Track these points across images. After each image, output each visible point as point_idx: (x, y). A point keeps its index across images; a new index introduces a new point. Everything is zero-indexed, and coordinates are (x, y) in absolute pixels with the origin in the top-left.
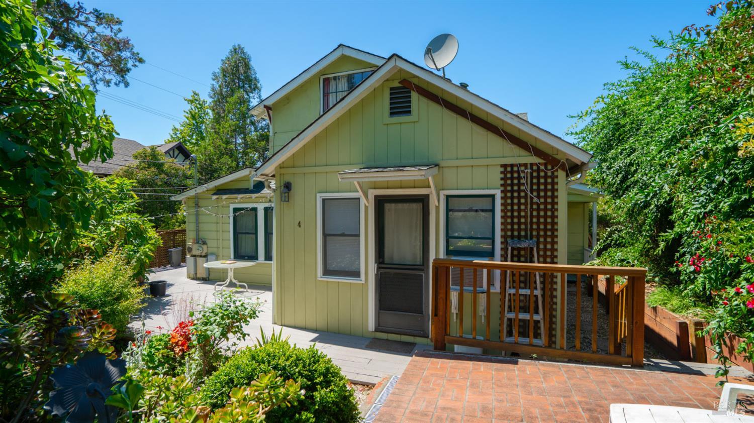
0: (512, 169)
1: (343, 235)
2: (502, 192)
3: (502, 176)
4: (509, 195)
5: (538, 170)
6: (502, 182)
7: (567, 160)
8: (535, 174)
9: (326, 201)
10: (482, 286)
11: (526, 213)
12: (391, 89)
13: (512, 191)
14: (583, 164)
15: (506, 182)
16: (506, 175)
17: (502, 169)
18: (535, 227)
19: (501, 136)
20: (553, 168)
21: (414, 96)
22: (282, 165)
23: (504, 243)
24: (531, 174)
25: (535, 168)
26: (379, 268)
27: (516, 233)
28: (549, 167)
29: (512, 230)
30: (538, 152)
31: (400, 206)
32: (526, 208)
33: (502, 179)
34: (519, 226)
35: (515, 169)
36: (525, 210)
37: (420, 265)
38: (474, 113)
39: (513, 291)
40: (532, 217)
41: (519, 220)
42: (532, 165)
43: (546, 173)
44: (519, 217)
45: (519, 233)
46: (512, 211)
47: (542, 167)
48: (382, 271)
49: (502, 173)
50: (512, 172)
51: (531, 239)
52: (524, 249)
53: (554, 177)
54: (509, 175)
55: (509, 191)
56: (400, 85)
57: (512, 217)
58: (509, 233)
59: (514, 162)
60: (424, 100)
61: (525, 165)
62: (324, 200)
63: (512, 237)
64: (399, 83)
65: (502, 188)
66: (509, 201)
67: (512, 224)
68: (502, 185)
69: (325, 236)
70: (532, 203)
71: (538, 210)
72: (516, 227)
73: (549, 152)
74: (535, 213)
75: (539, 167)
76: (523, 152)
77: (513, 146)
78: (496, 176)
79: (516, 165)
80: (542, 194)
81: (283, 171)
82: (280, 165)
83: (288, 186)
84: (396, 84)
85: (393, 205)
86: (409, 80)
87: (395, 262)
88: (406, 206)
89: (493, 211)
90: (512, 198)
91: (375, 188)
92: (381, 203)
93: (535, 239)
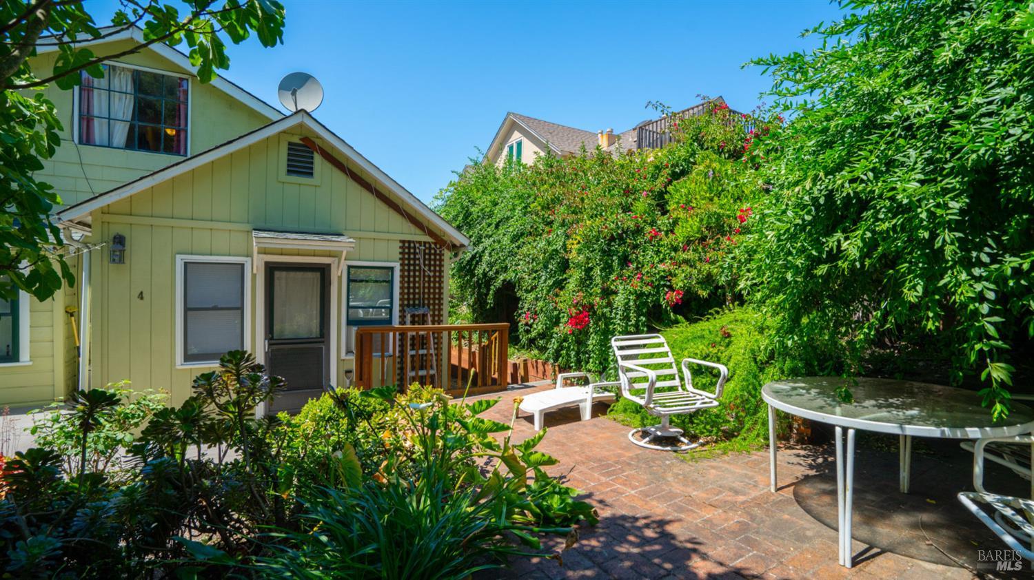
0: (409, 245)
1: (215, 308)
2: (401, 265)
3: (401, 250)
4: (406, 268)
5: (430, 248)
6: (401, 256)
7: (451, 242)
8: (427, 251)
9: (188, 265)
10: (388, 351)
11: (420, 284)
12: (290, 144)
13: (409, 265)
14: (462, 246)
15: (404, 256)
16: (404, 250)
17: (401, 245)
18: (426, 296)
19: (402, 214)
20: (440, 247)
21: (317, 158)
22: (106, 210)
23: (402, 311)
24: (424, 250)
25: (427, 246)
26: (270, 345)
27: (411, 302)
28: (438, 246)
29: (408, 299)
30: (431, 233)
31: (292, 274)
32: (420, 280)
33: (400, 253)
34: (414, 296)
35: (412, 245)
36: (419, 282)
37: (317, 338)
38: (377, 188)
39: (413, 352)
40: (424, 287)
41: (414, 290)
42: (425, 243)
43: (436, 251)
44: (414, 288)
45: (414, 302)
46: (409, 282)
47: (433, 246)
48: (275, 347)
49: (400, 247)
50: (409, 248)
51: (423, 307)
52: (418, 316)
53: (441, 255)
54: (407, 251)
55: (406, 265)
56: (301, 142)
57: (409, 288)
58: (406, 302)
59: (412, 240)
60: (328, 165)
61: (420, 243)
62: (186, 264)
63: (408, 305)
64: (301, 139)
65: (401, 262)
66: (406, 274)
67: (409, 294)
68: (400, 259)
69: (187, 310)
70: (424, 276)
71: (429, 282)
72: (411, 296)
73: (438, 233)
74: (426, 285)
75: (430, 245)
76: (418, 231)
77: (411, 225)
78: (396, 250)
79: (413, 242)
80: (432, 268)
81: (107, 218)
82: (102, 208)
83: (119, 240)
84: (296, 140)
85: (284, 274)
86: (312, 139)
87: (286, 337)
88: (299, 275)
89: (391, 282)
90: (409, 271)
91: (265, 253)
92: (271, 270)
93: (426, 307)
